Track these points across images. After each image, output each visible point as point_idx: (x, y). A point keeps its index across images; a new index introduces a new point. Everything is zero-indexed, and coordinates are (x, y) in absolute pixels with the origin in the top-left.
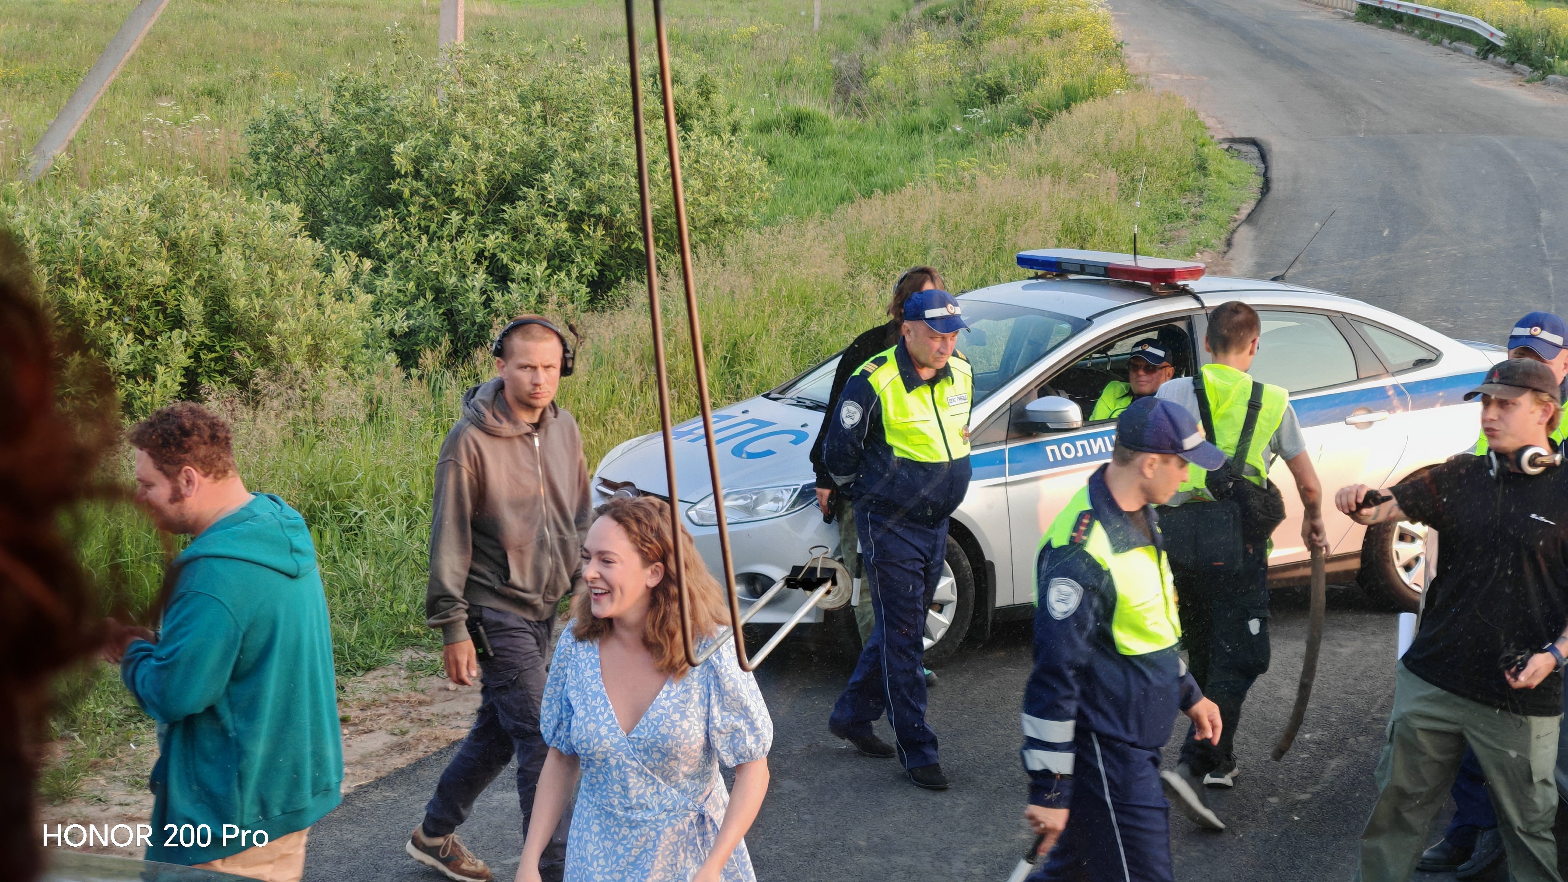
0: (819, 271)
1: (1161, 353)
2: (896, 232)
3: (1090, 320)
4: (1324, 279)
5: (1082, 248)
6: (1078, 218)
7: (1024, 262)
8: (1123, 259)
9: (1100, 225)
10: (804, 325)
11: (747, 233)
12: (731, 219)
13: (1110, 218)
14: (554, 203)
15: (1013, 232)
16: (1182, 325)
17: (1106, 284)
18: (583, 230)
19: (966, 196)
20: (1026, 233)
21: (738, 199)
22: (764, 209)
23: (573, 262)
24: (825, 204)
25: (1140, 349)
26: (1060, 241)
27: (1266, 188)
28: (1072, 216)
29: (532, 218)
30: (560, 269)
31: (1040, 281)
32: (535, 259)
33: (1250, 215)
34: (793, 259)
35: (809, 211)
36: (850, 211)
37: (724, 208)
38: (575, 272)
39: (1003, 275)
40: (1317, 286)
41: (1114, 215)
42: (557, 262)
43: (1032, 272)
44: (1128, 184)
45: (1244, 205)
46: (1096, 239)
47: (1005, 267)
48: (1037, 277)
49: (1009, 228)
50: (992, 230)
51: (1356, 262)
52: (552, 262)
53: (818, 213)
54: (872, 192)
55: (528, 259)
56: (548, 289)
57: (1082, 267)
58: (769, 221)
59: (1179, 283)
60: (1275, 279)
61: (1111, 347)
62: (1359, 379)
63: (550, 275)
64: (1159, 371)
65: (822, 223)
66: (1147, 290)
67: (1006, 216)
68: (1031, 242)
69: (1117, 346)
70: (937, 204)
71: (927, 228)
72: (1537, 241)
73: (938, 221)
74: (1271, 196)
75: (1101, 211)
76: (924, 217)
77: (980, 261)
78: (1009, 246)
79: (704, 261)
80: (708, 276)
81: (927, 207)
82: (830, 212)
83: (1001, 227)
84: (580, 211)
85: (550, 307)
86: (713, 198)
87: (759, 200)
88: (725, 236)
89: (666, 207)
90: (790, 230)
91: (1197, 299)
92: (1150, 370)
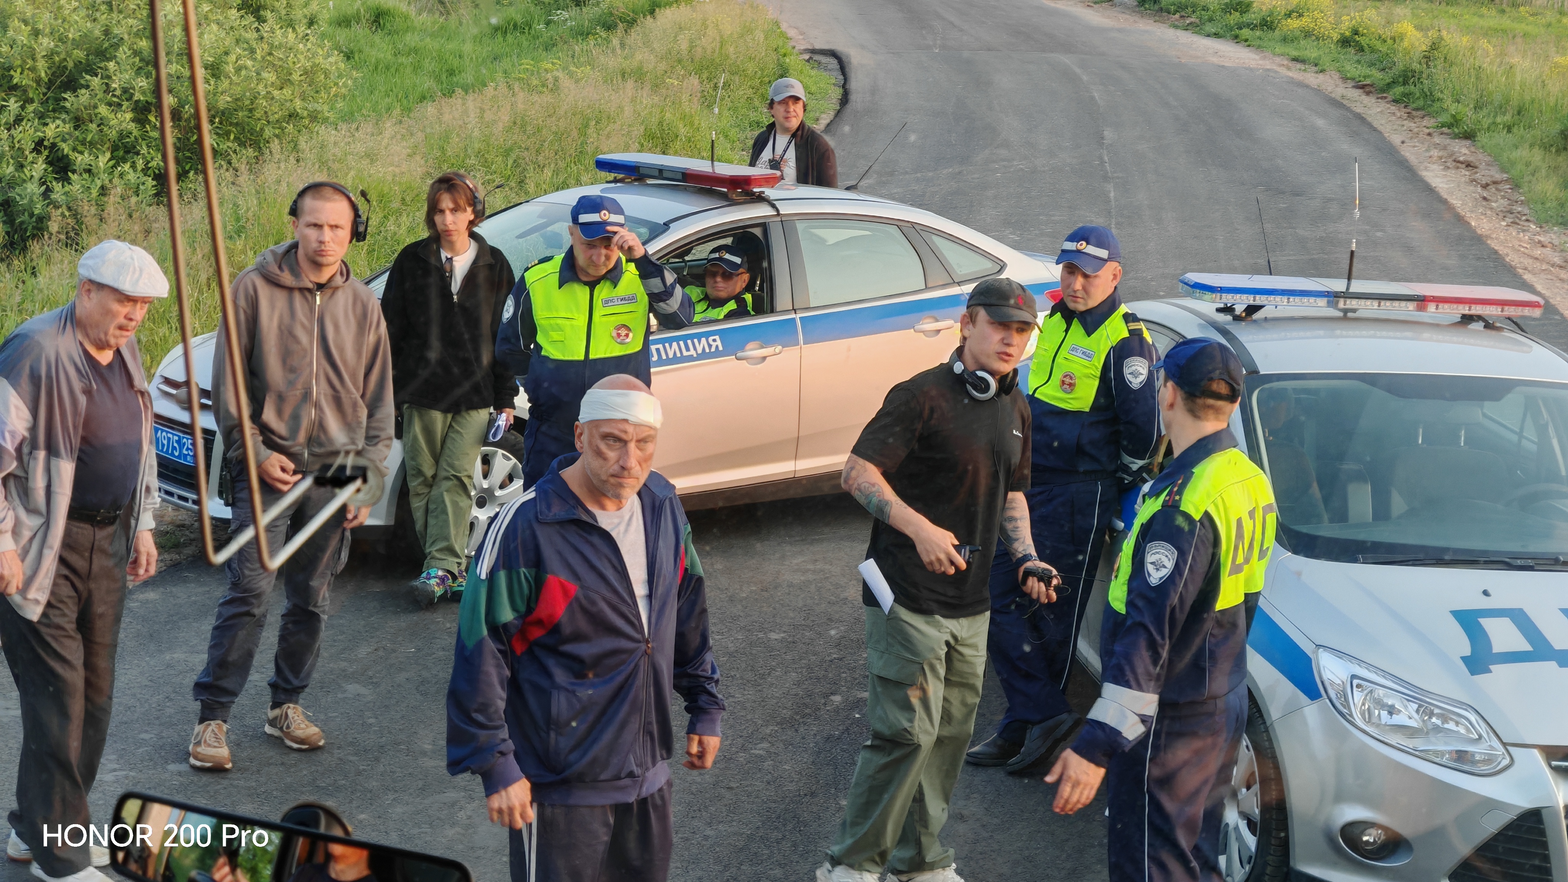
0: (397, 170)
1: (737, 260)
2: (476, 133)
3: (667, 225)
4: (899, 190)
5: (664, 153)
6: (660, 123)
7: (602, 165)
8: (701, 166)
9: (683, 131)
10: (382, 224)
11: (322, 129)
12: (305, 113)
13: (692, 124)
14: (118, 93)
15: (595, 135)
17: (685, 189)
18: (149, 122)
19: (548, 98)
20: (608, 136)
21: (312, 94)
22: (340, 105)
23: (138, 153)
24: (405, 102)
25: (717, 255)
26: (642, 145)
27: (845, 100)
28: (655, 120)
29: (95, 107)
30: (125, 161)
31: (619, 184)
32: (97, 149)
33: (828, 125)
34: (371, 157)
35: (388, 109)
36: (430, 109)
37: (298, 104)
38: (140, 164)
39: (584, 178)
40: (892, 197)
41: (696, 122)
42: (121, 153)
43: (611, 176)
44: (711, 91)
45: (823, 116)
46: (678, 144)
47: (586, 170)
48: (615, 181)
49: (591, 131)
50: (575, 133)
51: (930, 174)
52: (116, 154)
53: (397, 111)
54: (453, 92)
55: (91, 150)
56: (111, 181)
57: (661, 172)
58: (348, 117)
59: (755, 190)
60: (848, 189)
61: (688, 252)
62: (927, 288)
63: (114, 166)
64: (735, 278)
65: (401, 122)
66: (723, 196)
67: (589, 119)
68: (613, 146)
69: (693, 251)
70: (519, 105)
71: (508, 130)
72: (1101, 158)
73: (519, 123)
74: (849, 107)
75: (683, 117)
76: (505, 118)
77: (562, 164)
78: (590, 149)
79: (277, 156)
80: (280, 172)
81: (509, 108)
82: (410, 110)
83: (583, 131)
84: (147, 102)
85: (112, 199)
86: (287, 92)
87: (336, 96)
88: (299, 131)
89: (237, 100)
90: (368, 127)
91: (774, 206)
92: (727, 276)
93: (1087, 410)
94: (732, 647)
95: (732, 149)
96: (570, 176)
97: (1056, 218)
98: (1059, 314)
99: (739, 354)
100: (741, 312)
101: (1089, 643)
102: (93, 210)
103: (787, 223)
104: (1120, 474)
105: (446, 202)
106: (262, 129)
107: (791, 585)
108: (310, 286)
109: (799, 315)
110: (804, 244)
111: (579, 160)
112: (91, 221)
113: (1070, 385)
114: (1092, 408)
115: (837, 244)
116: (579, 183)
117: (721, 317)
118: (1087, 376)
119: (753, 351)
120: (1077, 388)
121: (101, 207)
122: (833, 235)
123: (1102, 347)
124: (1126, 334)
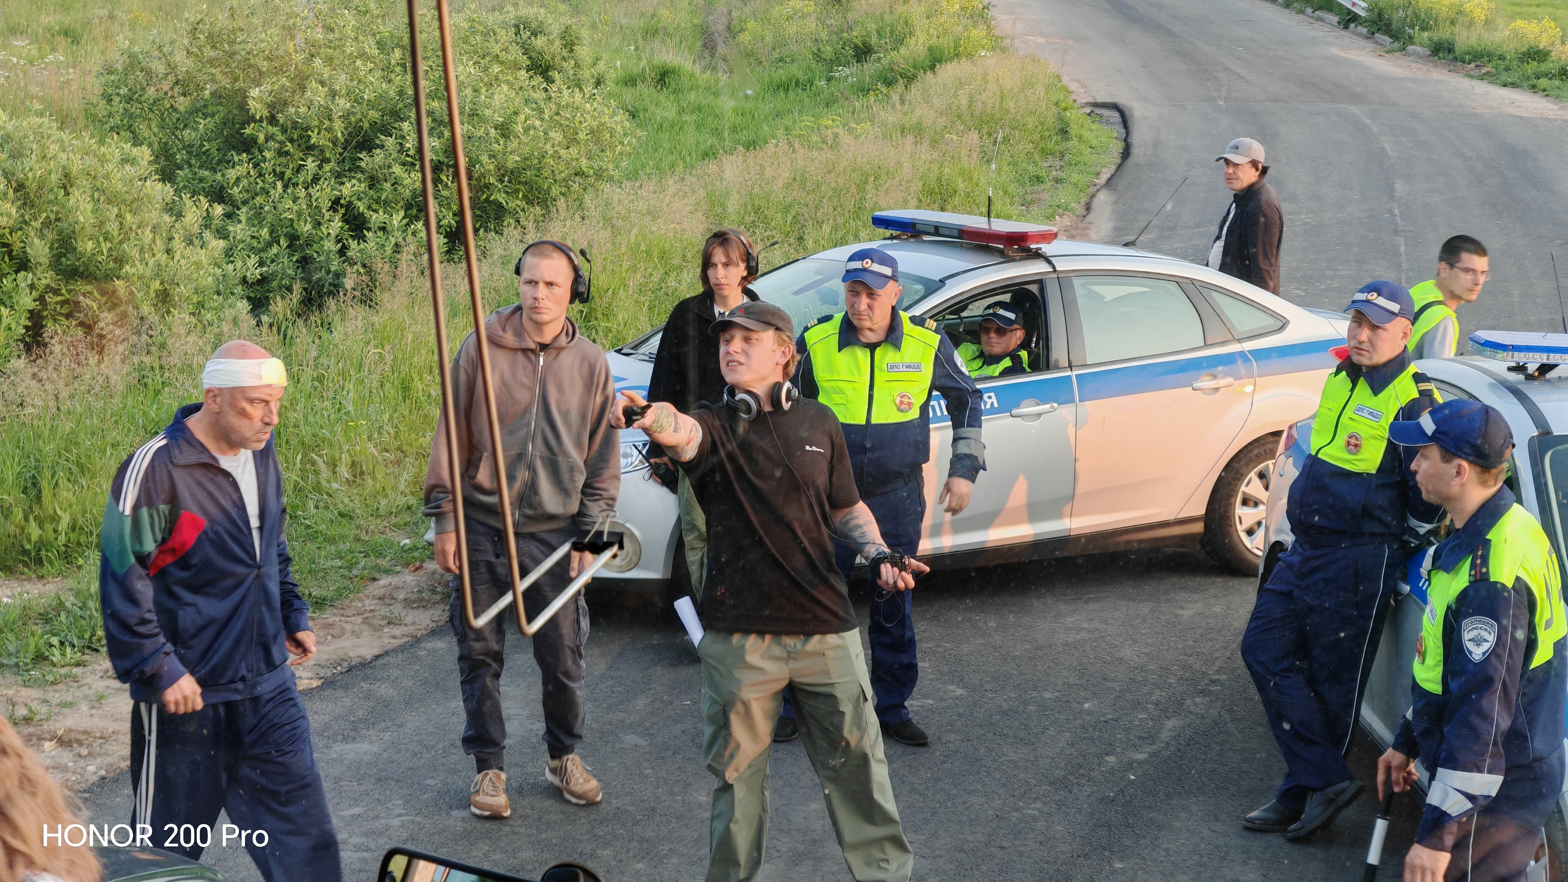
0: (679, 227)
1: (1012, 316)
2: (757, 190)
3: (942, 282)
4: (1181, 245)
5: (941, 209)
6: (939, 179)
7: (879, 222)
8: (977, 222)
9: (961, 186)
10: (662, 280)
11: (607, 187)
12: (591, 172)
13: (971, 179)
14: (411, 152)
15: (874, 191)
16: (1034, 288)
17: (959, 246)
18: (442, 180)
19: (827, 155)
20: (887, 192)
21: (598, 152)
22: (625, 163)
24: (688, 159)
25: (991, 311)
26: (921, 201)
27: (1126, 153)
28: (933, 176)
29: (390, 167)
30: (417, 219)
31: (895, 241)
32: (392, 208)
33: (1109, 180)
34: (653, 214)
35: (672, 167)
36: (712, 166)
37: (584, 163)
39: (863, 234)
41: (975, 177)
42: (414, 211)
43: (888, 233)
44: (991, 146)
45: (1104, 170)
46: (956, 200)
47: (864, 226)
48: (892, 238)
49: (870, 187)
50: (853, 189)
52: (409, 212)
53: (680, 168)
54: (735, 149)
55: (385, 208)
56: (404, 239)
57: (937, 229)
58: (632, 175)
59: (1032, 246)
60: (1126, 245)
61: (964, 308)
62: (1206, 345)
63: (408, 224)
64: (1009, 335)
65: (683, 179)
66: (1001, 253)
67: (868, 175)
68: (892, 202)
69: (970, 307)
70: (799, 162)
71: (788, 186)
72: (1391, 211)
73: (799, 180)
74: (1131, 160)
75: (962, 173)
76: (785, 175)
77: (840, 220)
78: (868, 205)
79: (563, 214)
80: (566, 230)
81: (788, 164)
82: (693, 167)
83: (861, 187)
84: (439, 161)
85: (405, 257)
86: (573, 151)
87: (621, 154)
88: (585, 190)
89: (526, 159)
90: (651, 185)
91: (1050, 262)
92: (1001, 332)
93: (1374, 472)
94: (1005, 706)
95: (1012, 204)
96: (848, 232)
97: (1344, 273)
98: (1344, 373)
99: (1014, 412)
100: (1016, 369)
101: (1373, 709)
102: (387, 267)
103: (1064, 280)
104: (1406, 537)
105: (719, 256)
106: (549, 188)
107: (1066, 644)
108: (532, 346)
109: (1075, 373)
110: (1082, 302)
111: (858, 216)
112: (383, 278)
113: (1356, 446)
114: (1379, 470)
115: (1114, 300)
116: (857, 239)
117: (997, 374)
118: (1374, 437)
119: (1029, 408)
120: (1363, 450)
121: (395, 264)
122: (1110, 291)
123: (1391, 407)
124: (1416, 395)
